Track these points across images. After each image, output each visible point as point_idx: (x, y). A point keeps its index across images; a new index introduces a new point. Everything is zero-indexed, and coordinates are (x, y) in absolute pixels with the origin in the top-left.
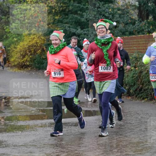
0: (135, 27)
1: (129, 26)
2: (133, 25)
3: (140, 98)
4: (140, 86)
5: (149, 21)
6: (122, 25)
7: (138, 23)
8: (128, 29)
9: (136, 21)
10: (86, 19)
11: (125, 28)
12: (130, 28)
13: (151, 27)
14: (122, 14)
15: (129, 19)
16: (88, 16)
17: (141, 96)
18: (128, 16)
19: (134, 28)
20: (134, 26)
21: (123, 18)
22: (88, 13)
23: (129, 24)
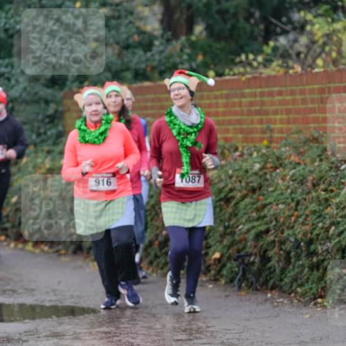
0: (153, 56)
1: (134, 54)
2: (145, 52)
3: (162, 268)
4: (161, 232)
5: (193, 38)
6: (113, 50)
7: (161, 44)
8: (131, 61)
10: (6, 31)
11: (122, 59)
12: (135, 60)
13: (200, 58)
14: (114, 17)
15: (134, 33)
16: (12, 21)
17: (163, 261)
18: (131, 22)
19: (147, 60)
20: (149, 54)
21: (117, 28)
22: (12, 11)
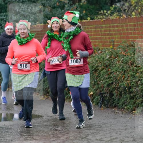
0: (64, 11)
6: (48, 9)
9: (66, 4)
10: (4, 1)
11: (52, 13)
12: (58, 13)
13: (84, 12)
15: (57, 2)
19: (62, 13)
23: (57, 8)
